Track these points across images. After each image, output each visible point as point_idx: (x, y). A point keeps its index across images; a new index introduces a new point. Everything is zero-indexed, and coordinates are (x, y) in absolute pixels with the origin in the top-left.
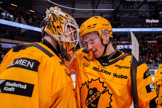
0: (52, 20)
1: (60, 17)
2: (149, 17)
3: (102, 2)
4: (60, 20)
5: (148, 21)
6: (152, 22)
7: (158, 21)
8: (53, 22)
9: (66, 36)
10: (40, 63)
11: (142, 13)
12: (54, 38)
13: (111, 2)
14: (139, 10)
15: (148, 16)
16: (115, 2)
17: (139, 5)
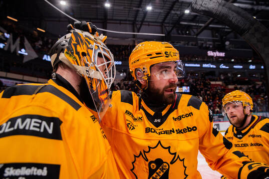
0: (74, 42)
1: (87, 38)
2: (212, 48)
3: (147, 23)
4: (87, 43)
5: (210, 53)
6: (215, 56)
7: (224, 53)
8: (75, 46)
9: (97, 70)
10: (62, 122)
11: (203, 42)
12: (78, 70)
13: (159, 24)
14: (198, 37)
15: (211, 46)
16: (165, 25)
17: (199, 30)
